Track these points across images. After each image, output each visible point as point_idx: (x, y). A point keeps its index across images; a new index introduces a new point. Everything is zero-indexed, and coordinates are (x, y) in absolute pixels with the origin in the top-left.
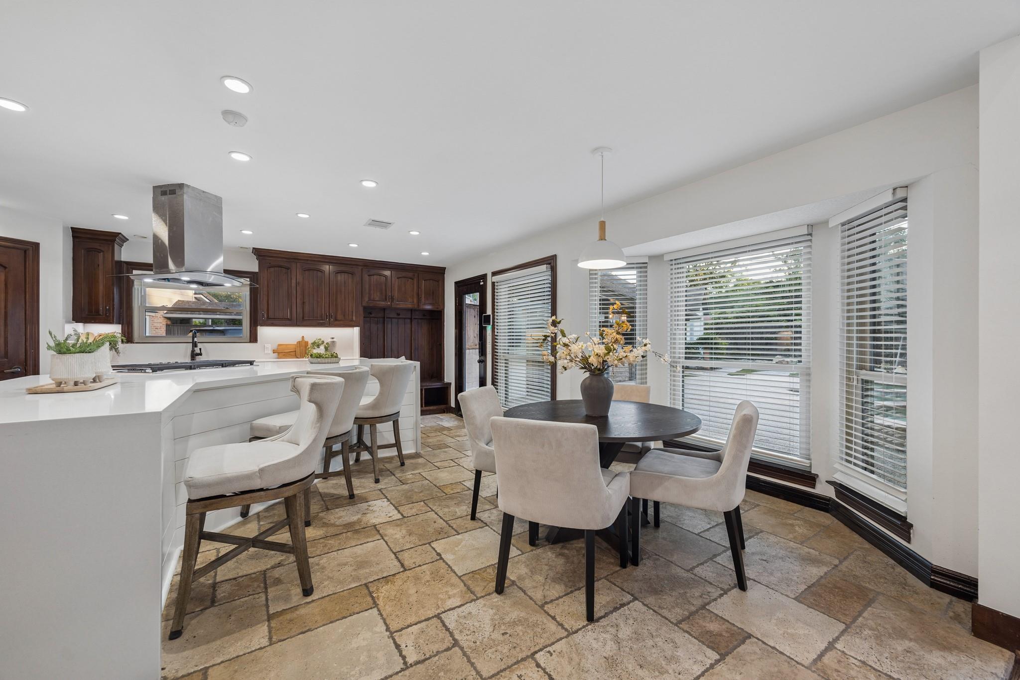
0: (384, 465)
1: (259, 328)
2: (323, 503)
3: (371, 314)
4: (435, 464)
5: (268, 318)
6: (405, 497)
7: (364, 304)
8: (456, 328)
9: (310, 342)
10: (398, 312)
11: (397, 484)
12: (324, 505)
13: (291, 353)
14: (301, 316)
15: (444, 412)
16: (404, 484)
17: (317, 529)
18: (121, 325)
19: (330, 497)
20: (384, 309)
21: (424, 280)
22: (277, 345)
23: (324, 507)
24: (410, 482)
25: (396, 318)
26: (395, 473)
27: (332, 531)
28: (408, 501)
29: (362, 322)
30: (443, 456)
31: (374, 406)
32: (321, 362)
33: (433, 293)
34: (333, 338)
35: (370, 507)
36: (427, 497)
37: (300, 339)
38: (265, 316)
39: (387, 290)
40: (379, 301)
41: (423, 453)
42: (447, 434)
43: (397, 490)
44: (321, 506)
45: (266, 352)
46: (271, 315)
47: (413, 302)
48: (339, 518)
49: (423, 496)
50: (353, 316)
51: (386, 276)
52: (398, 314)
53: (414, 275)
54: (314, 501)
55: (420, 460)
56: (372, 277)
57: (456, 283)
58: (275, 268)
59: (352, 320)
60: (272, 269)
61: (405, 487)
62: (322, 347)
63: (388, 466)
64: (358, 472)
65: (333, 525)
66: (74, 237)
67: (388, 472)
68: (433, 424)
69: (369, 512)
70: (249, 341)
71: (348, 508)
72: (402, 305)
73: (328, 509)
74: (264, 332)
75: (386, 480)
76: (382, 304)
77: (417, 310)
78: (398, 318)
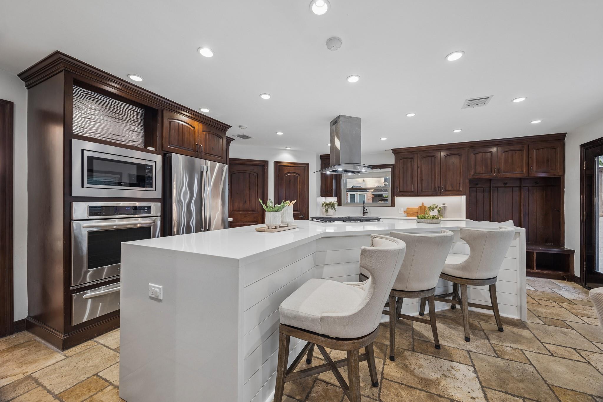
0: (479, 322)
1: (396, 197)
2: (412, 340)
3: (477, 185)
4: (547, 346)
5: (400, 191)
6: (497, 377)
7: (470, 177)
8: (582, 193)
9: (428, 206)
10: (505, 182)
11: (489, 353)
12: (412, 343)
13: (415, 214)
14: (420, 189)
15: (564, 279)
16: (498, 357)
17: (398, 368)
18: (337, 198)
19: (420, 337)
20: (490, 180)
21: (536, 150)
22: (406, 208)
23: (411, 347)
24: (506, 357)
25: (503, 187)
26: (490, 337)
27: (409, 380)
28: (500, 387)
29: (468, 192)
30: (560, 339)
31: (464, 267)
32: (424, 222)
33: (548, 161)
34: (444, 204)
35: (453, 370)
36: (529, 394)
37: (421, 205)
38: (398, 190)
39: (493, 164)
40: (484, 173)
41: (530, 324)
42: (568, 308)
43: (489, 362)
44: (408, 343)
45: (400, 212)
46: (402, 190)
47: (522, 171)
48: (420, 366)
49: (523, 389)
50: (460, 186)
51: (491, 153)
52: (505, 184)
53: (523, 147)
54: (406, 335)
55: (525, 333)
56: (478, 155)
57: (582, 146)
58: (404, 159)
59: (459, 190)
60: (402, 161)
61: (501, 363)
62: (436, 210)
63: (484, 325)
64: (452, 320)
65: (412, 372)
66: (321, 159)
67: (482, 333)
68: (547, 290)
69: (450, 375)
70: (390, 206)
71: (431, 358)
72: (509, 175)
73: (413, 350)
74: (399, 200)
75: (478, 341)
76: (488, 176)
77: (527, 179)
78: (506, 187)
